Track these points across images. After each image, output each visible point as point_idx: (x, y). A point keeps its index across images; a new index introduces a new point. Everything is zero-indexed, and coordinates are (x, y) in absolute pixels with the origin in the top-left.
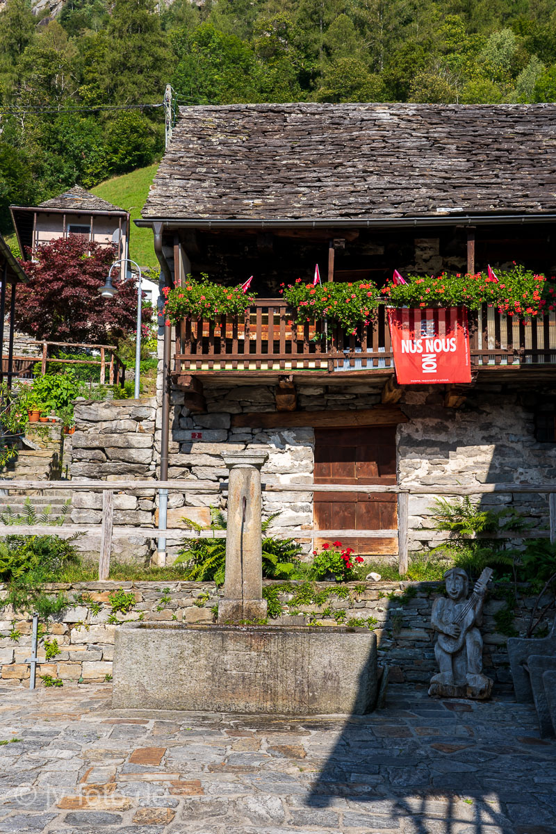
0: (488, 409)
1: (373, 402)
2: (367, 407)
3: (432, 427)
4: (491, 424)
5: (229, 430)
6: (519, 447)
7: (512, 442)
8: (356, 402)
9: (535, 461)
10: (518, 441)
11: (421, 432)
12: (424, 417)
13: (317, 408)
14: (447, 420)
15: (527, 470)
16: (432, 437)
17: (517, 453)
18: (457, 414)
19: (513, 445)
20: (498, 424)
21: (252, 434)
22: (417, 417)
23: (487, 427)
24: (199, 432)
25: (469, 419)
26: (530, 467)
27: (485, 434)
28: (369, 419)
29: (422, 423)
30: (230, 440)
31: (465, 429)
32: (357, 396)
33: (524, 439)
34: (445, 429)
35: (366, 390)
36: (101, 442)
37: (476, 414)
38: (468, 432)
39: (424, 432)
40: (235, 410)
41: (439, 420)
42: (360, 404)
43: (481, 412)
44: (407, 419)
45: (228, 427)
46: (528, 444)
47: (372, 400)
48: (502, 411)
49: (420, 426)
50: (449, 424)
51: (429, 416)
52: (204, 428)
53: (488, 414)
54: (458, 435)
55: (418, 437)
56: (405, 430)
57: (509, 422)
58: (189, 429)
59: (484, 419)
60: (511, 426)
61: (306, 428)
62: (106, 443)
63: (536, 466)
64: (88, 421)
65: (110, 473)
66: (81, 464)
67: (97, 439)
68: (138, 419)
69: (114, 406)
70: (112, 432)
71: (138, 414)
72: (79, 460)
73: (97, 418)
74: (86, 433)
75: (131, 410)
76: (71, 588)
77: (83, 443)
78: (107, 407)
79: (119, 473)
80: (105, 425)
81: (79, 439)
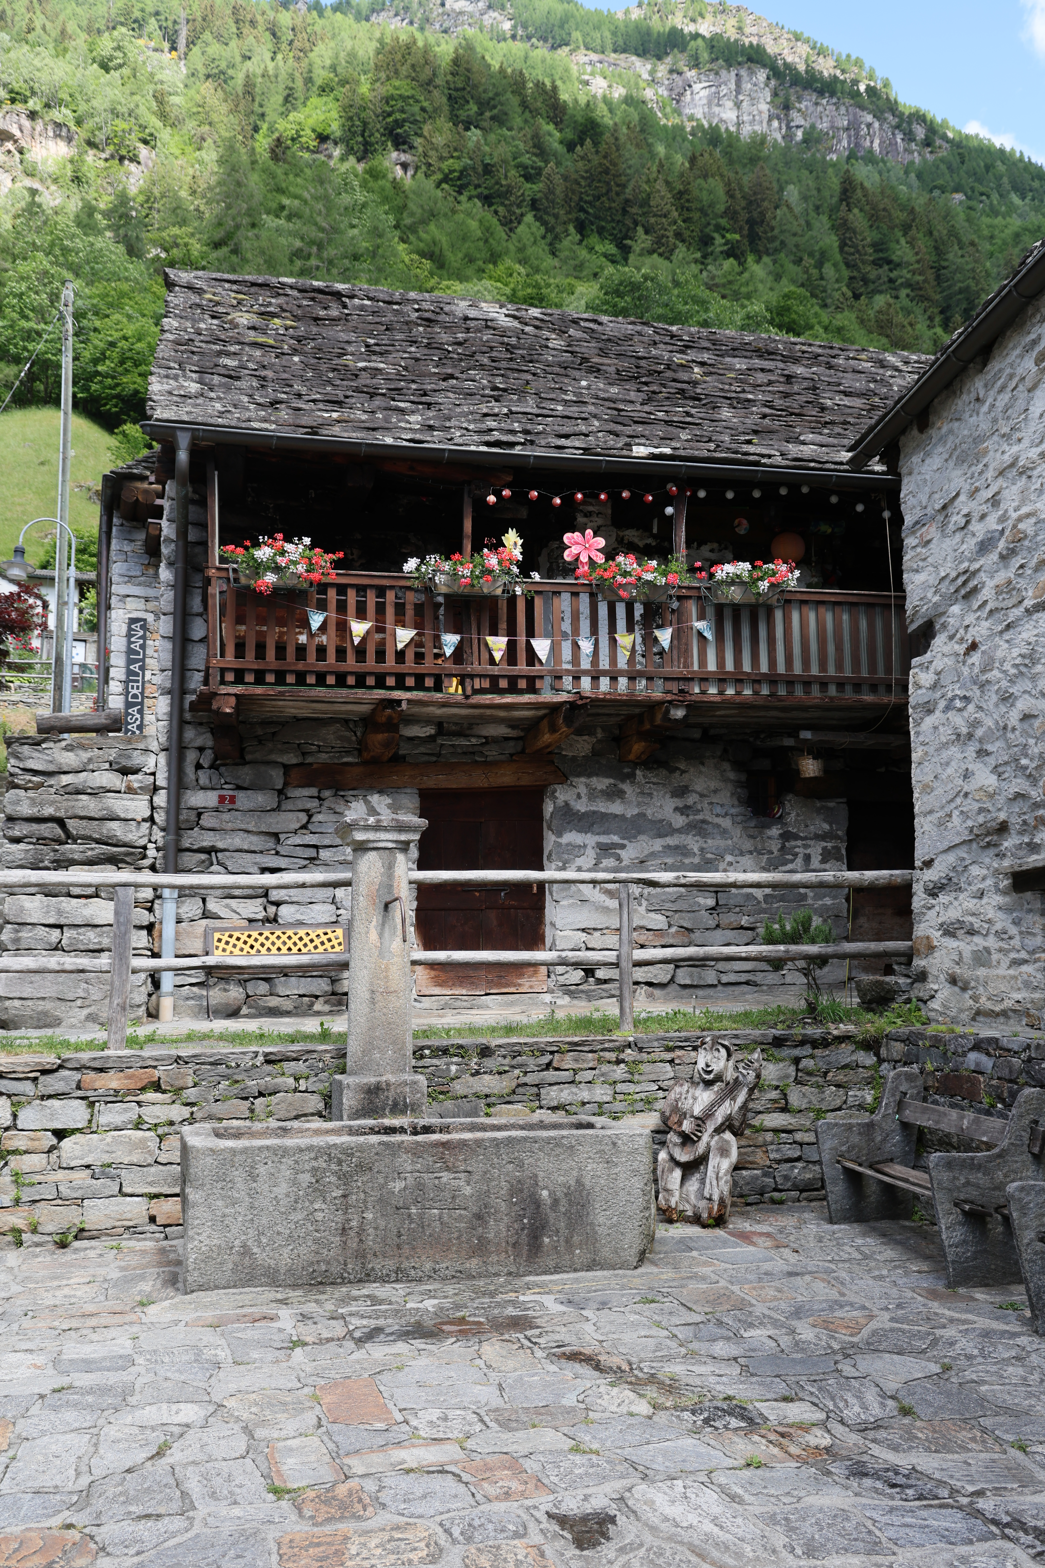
0: (682, 766)
1: (512, 751)
2: (502, 757)
3: (602, 791)
4: (686, 787)
5: (280, 792)
6: (726, 823)
7: (717, 815)
8: (485, 750)
9: (748, 845)
10: (726, 814)
11: (584, 799)
12: (589, 776)
13: (426, 758)
14: (623, 781)
15: (739, 859)
16: (603, 806)
17: (724, 833)
18: (638, 772)
19: (719, 820)
20: (698, 788)
21: (319, 798)
22: (579, 775)
23: (681, 792)
24: (231, 793)
25: (655, 780)
26: (742, 854)
27: (679, 803)
28: (506, 777)
29: (587, 785)
30: (283, 808)
31: (650, 795)
32: (488, 741)
33: (733, 811)
34: (621, 794)
35: (502, 730)
36: (58, 809)
37: (665, 772)
38: (655, 799)
39: (590, 799)
40: (291, 759)
41: (612, 781)
42: (492, 753)
43: (673, 770)
44: (563, 778)
45: (280, 787)
46: (739, 819)
47: (510, 748)
48: (703, 769)
49: (583, 790)
50: (626, 787)
51: (597, 775)
52: (239, 788)
53: (683, 772)
54: (639, 805)
55: (581, 806)
56: (563, 795)
57: (713, 785)
58: (213, 789)
59: (677, 779)
60: (715, 791)
61: (408, 791)
62: (67, 811)
63: (751, 853)
64: (35, 772)
65: (73, 863)
66: (22, 846)
67: (52, 803)
68: (125, 771)
69: (83, 747)
70: (79, 792)
71: (124, 762)
72: (17, 840)
73: (51, 768)
74: (31, 794)
75: (113, 754)
76: (60, 1067)
77: (26, 810)
78: (69, 748)
79: (90, 862)
80: (65, 779)
81: (18, 802)
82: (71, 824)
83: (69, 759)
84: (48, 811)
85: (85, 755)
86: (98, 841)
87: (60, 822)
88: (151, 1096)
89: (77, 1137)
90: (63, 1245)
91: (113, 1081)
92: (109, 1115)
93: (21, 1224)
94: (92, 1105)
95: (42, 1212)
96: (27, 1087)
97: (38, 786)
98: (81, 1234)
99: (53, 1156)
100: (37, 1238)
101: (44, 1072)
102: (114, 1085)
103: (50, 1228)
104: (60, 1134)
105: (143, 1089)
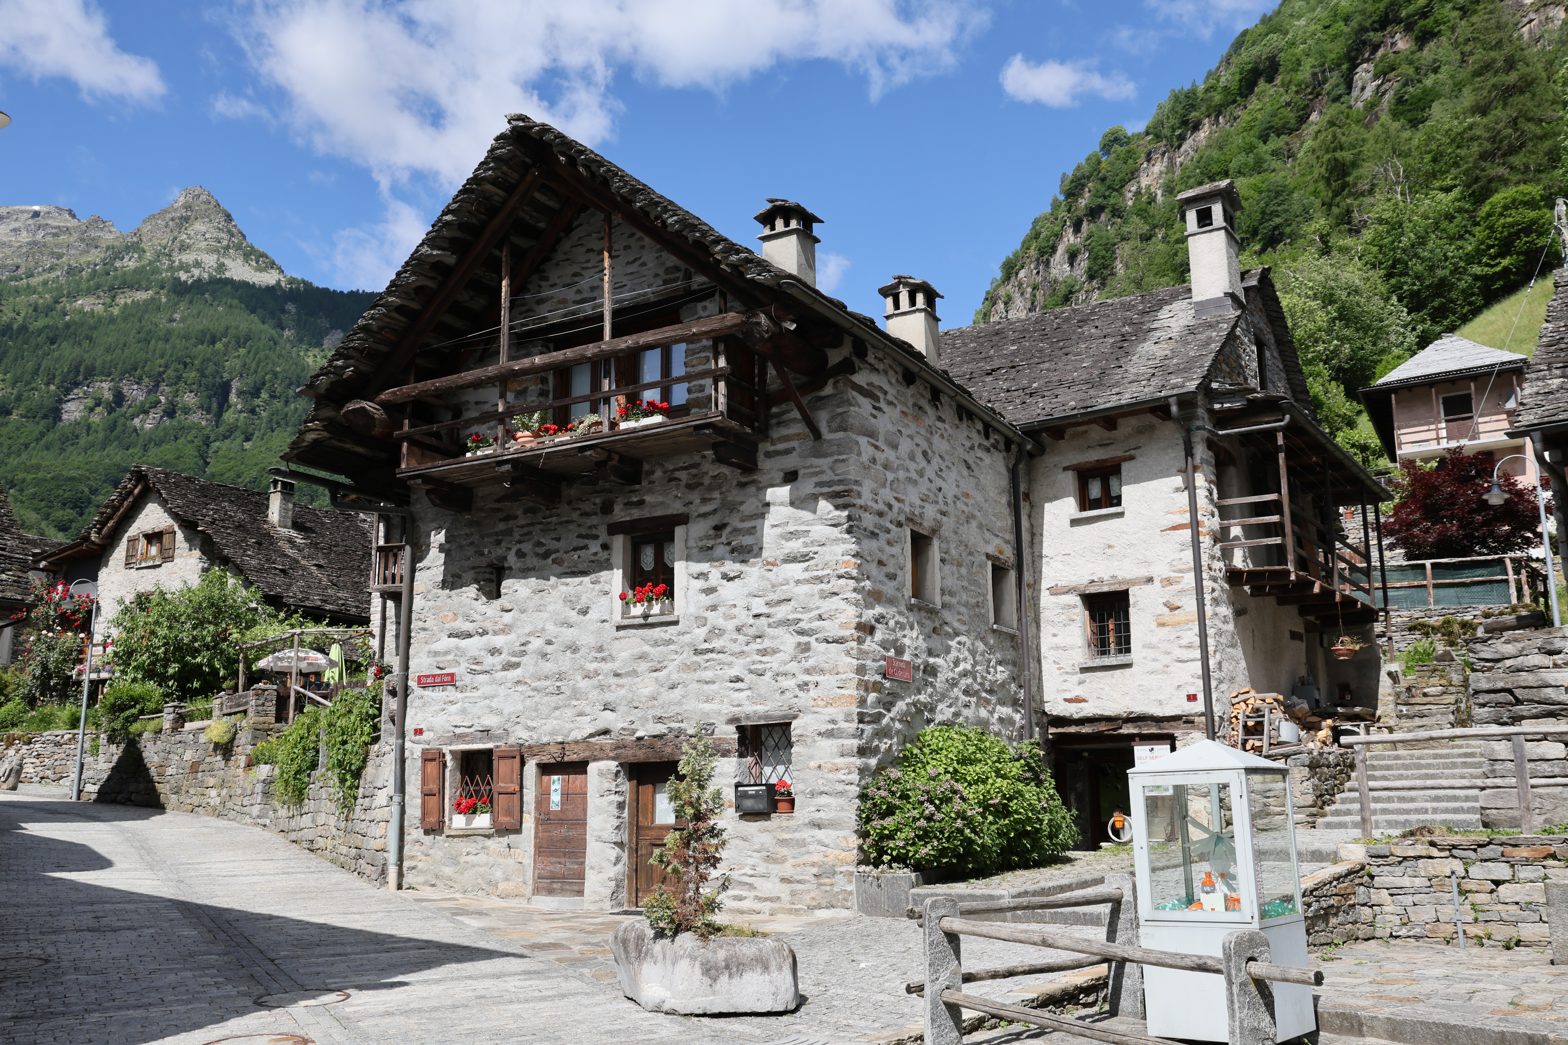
36: (1506, 683)
62: (1513, 684)
64: (1487, 660)
65: (1523, 718)
66: (1486, 709)
67: (1502, 679)
68: (1551, 653)
69: (1516, 640)
70: (1519, 670)
71: (1548, 647)
72: (1483, 705)
73: (1497, 656)
74: (1487, 674)
75: (1539, 643)
76: (1489, 843)
77: (1485, 686)
78: (1507, 642)
79: (1536, 717)
80: (1508, 663)
81: (1478, 681)
82: (1517, 692)
83: (1509, 649)
84: (1500, 685)
85: (1519, 645)
86: (1539, 703)
87: (1509, 691)
88: (1550, 862)
89: (1507, 885)
90: (1508, 948)
91: (1523, 852)
92: (1525, 873)
93: (1481, 934)
94: (1512, 866)
95: (1492, 928)
96: (1471, 854)
97: (1490, 669)
98: (1518, 943)
99: (1494, 895)
100: (1491, 942)
101: (1480, 846)
102: (1525, 854)
103: (1499, 938)
104: (1497, 883)
105: (1545, 858)
